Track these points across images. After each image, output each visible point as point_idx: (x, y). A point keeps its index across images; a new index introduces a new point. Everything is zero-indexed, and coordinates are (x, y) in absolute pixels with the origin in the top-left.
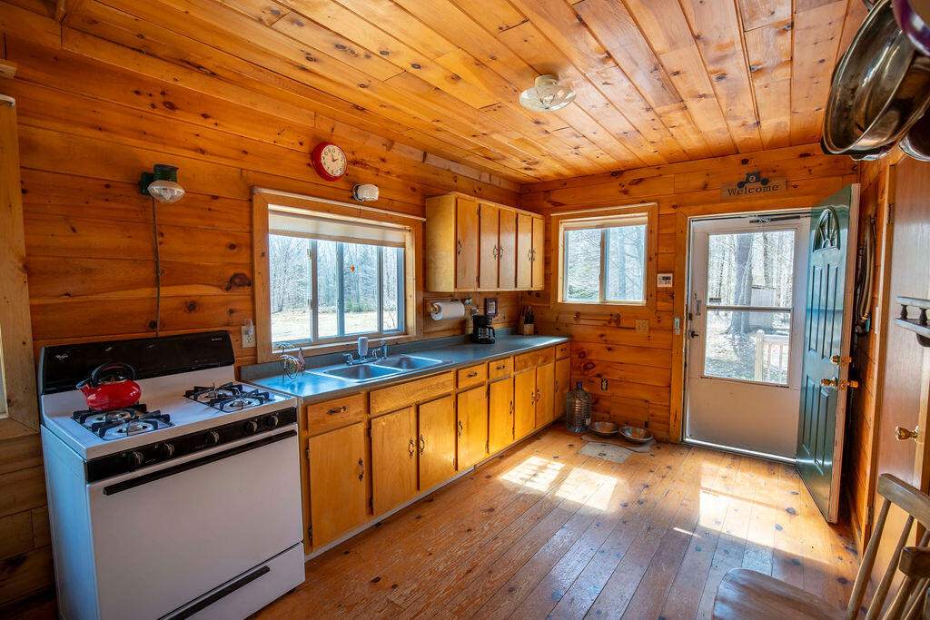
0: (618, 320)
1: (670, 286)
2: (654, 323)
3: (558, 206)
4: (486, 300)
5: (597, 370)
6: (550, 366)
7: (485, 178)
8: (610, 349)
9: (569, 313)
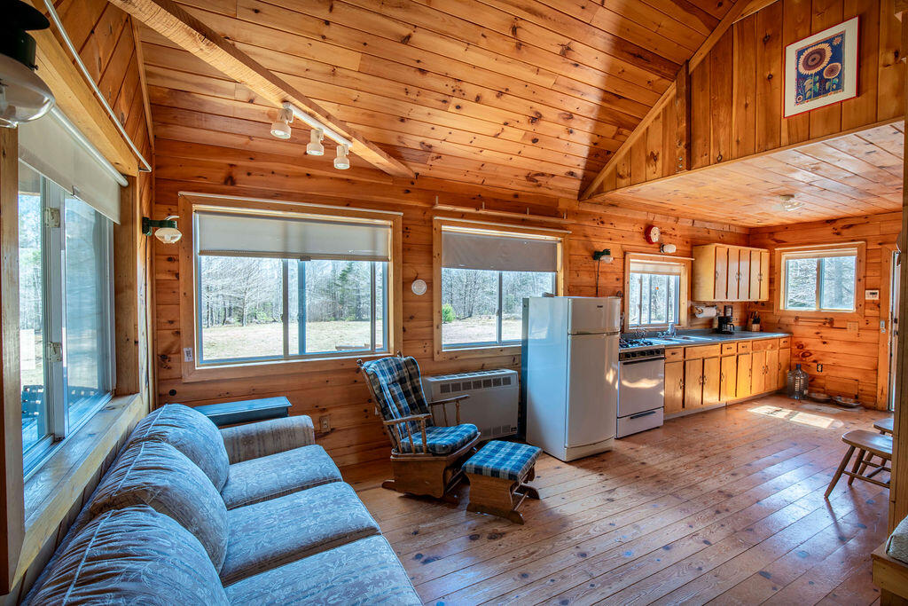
0: (831, 322)
1: (877, 298)
2: (863, 325)
3: (780, 243)
4: (725, 307)
5: (813, 358)
6: (775, 352)
7: (727, 229)
8: (824, 343)
9: (790, 316)
